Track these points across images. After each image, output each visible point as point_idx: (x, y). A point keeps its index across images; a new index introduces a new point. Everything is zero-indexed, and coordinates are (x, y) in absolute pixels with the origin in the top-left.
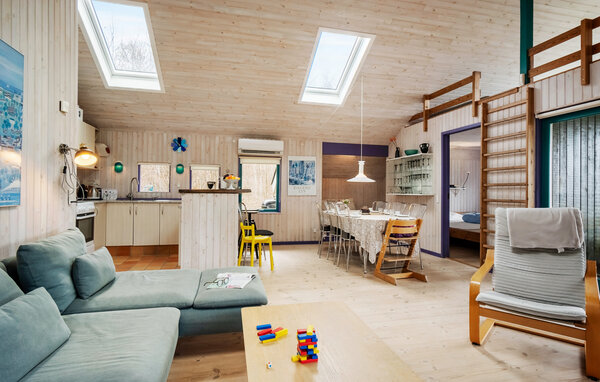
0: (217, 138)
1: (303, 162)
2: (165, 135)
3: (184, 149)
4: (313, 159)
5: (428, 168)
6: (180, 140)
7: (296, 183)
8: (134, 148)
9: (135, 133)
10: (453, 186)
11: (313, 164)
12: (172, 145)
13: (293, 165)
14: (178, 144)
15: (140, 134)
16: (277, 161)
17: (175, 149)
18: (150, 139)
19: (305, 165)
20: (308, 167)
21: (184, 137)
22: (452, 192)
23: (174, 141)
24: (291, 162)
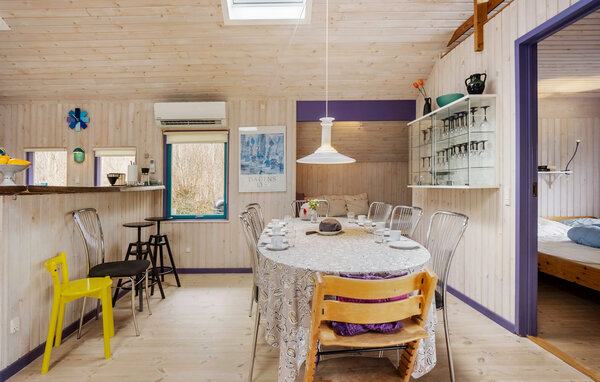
0: (132, 105)
1: (263, 136)
2: (60, 106)
3: (84, 126)
4: (281, 130)
5: (485, 127)
6: (78, 111)
7: (252, 171)
8: (20, 128)
9: (21, 106)
10: (545, 169)
11: (280, 139)
12: (68, 120)
13: (246, 142)
14: (77, 118)
15: (27, 106)
16: (223, 137)
17: (72, 126)
18: (40, 113)
19: (267, 141)
20: (271, 143)
21: (84, 107)
22: (542, 179)
23: (71, 112)
24: (243, 136)
